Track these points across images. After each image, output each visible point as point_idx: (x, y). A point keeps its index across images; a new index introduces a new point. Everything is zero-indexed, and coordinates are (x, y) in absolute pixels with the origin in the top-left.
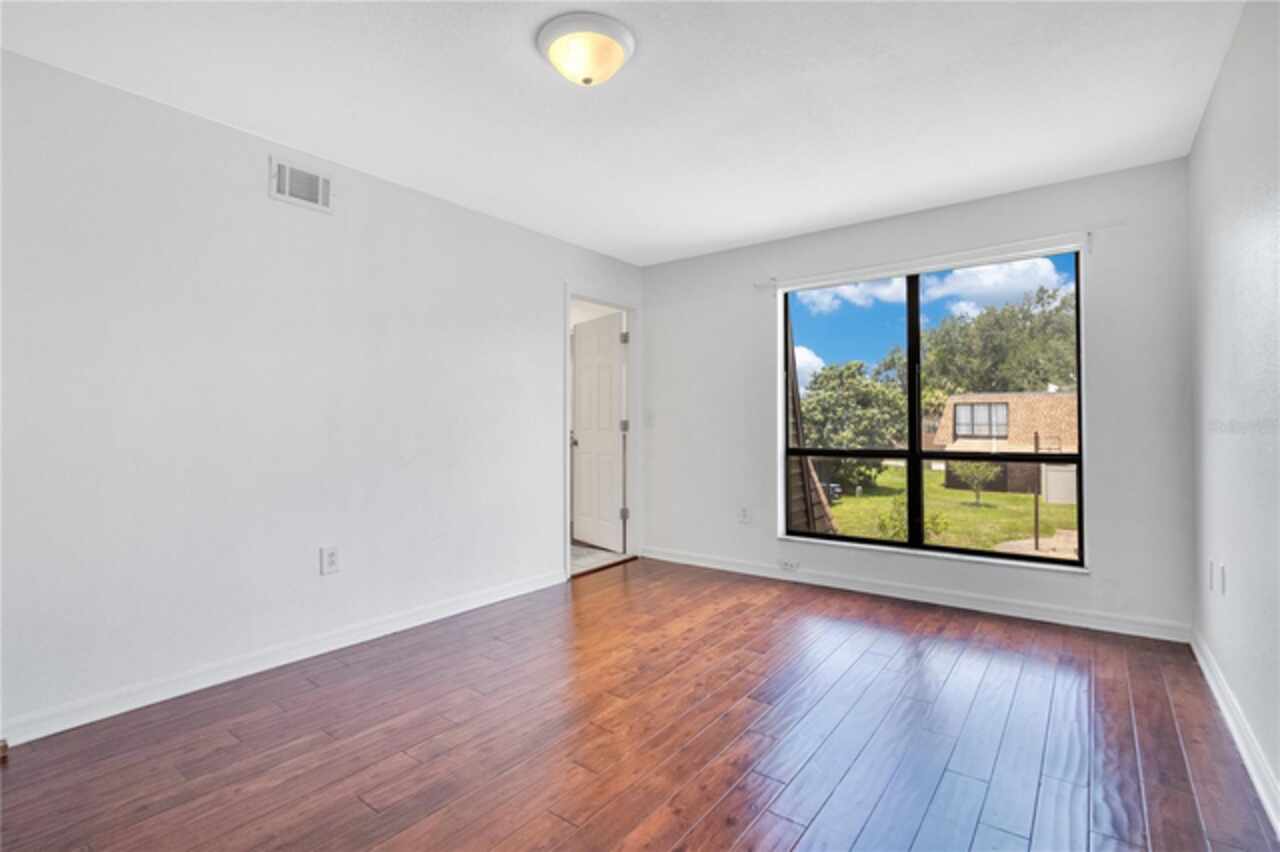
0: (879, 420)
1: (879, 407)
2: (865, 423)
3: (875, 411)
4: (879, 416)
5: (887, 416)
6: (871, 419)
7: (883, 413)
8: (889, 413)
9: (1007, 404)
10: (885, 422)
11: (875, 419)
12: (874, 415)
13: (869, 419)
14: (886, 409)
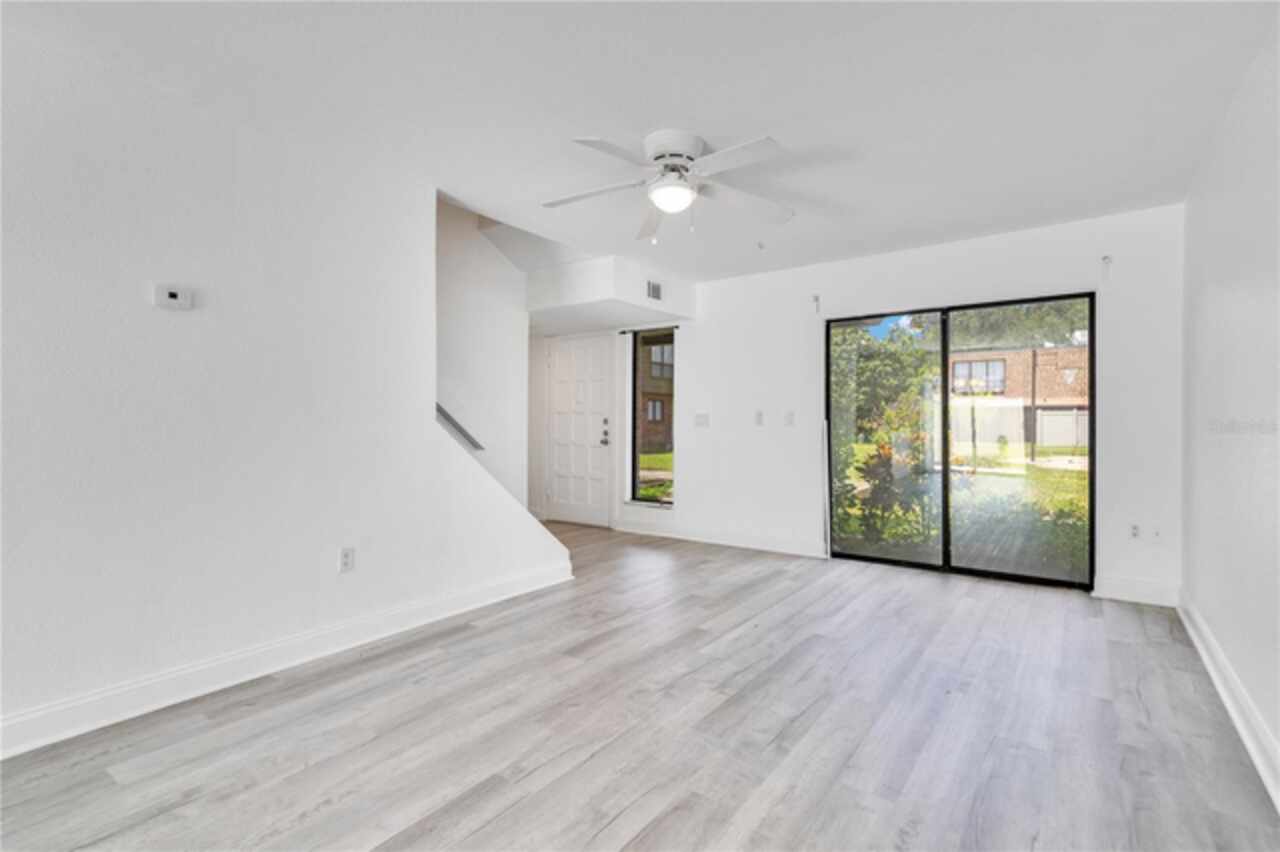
0: (880, 372)
1: (882, 360)
2: (868, 374)
3: (877, 363)
4: (881, 368)
5: (889, 369)
6: (873, 371)
7: (885, 365)
8: (890, 366)
9: (1004, 360)
10: (887, 373)
11: (877, 371)
12: (876, 367)
13: (871, 370)
14: (887, 361)
